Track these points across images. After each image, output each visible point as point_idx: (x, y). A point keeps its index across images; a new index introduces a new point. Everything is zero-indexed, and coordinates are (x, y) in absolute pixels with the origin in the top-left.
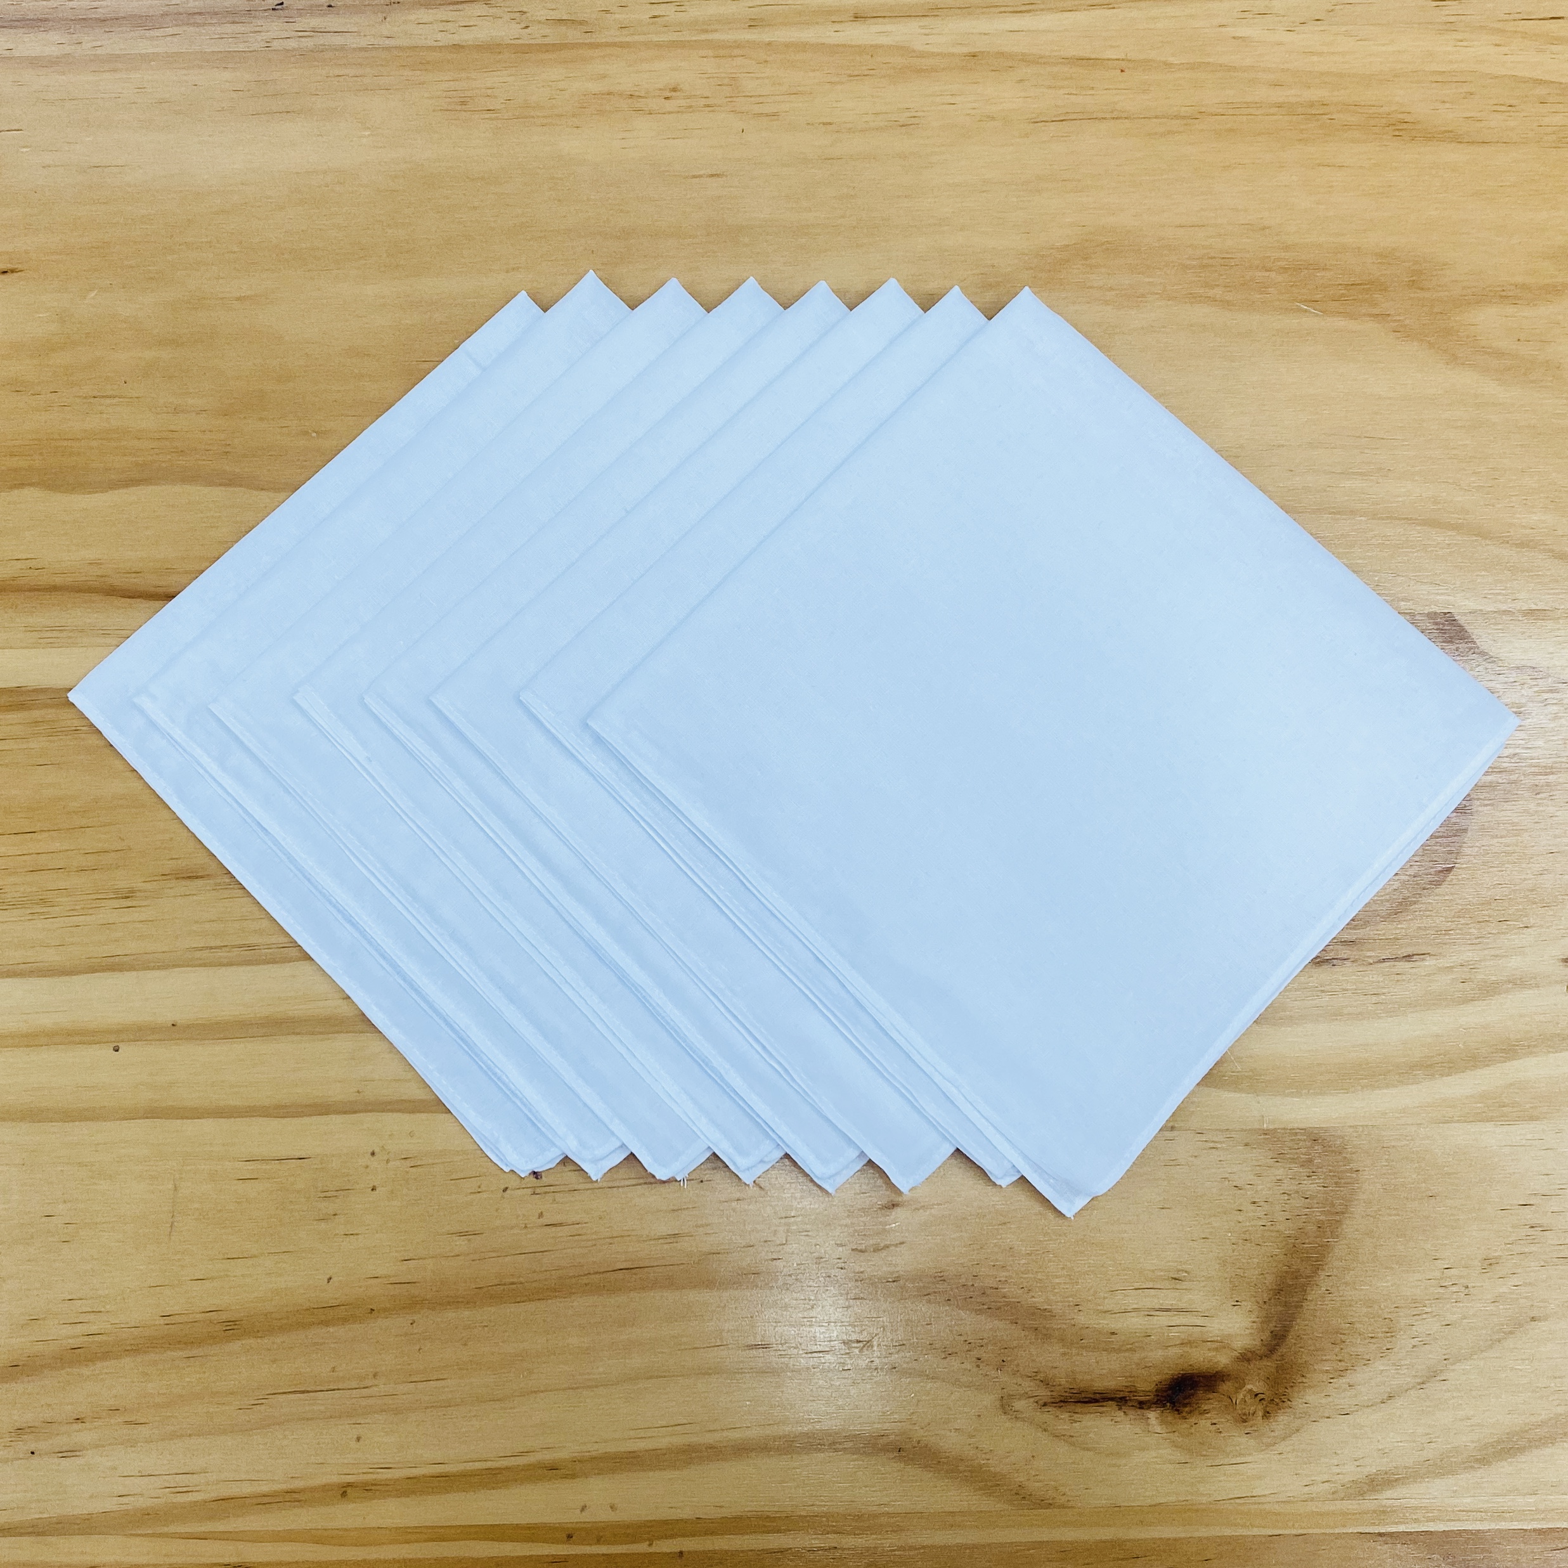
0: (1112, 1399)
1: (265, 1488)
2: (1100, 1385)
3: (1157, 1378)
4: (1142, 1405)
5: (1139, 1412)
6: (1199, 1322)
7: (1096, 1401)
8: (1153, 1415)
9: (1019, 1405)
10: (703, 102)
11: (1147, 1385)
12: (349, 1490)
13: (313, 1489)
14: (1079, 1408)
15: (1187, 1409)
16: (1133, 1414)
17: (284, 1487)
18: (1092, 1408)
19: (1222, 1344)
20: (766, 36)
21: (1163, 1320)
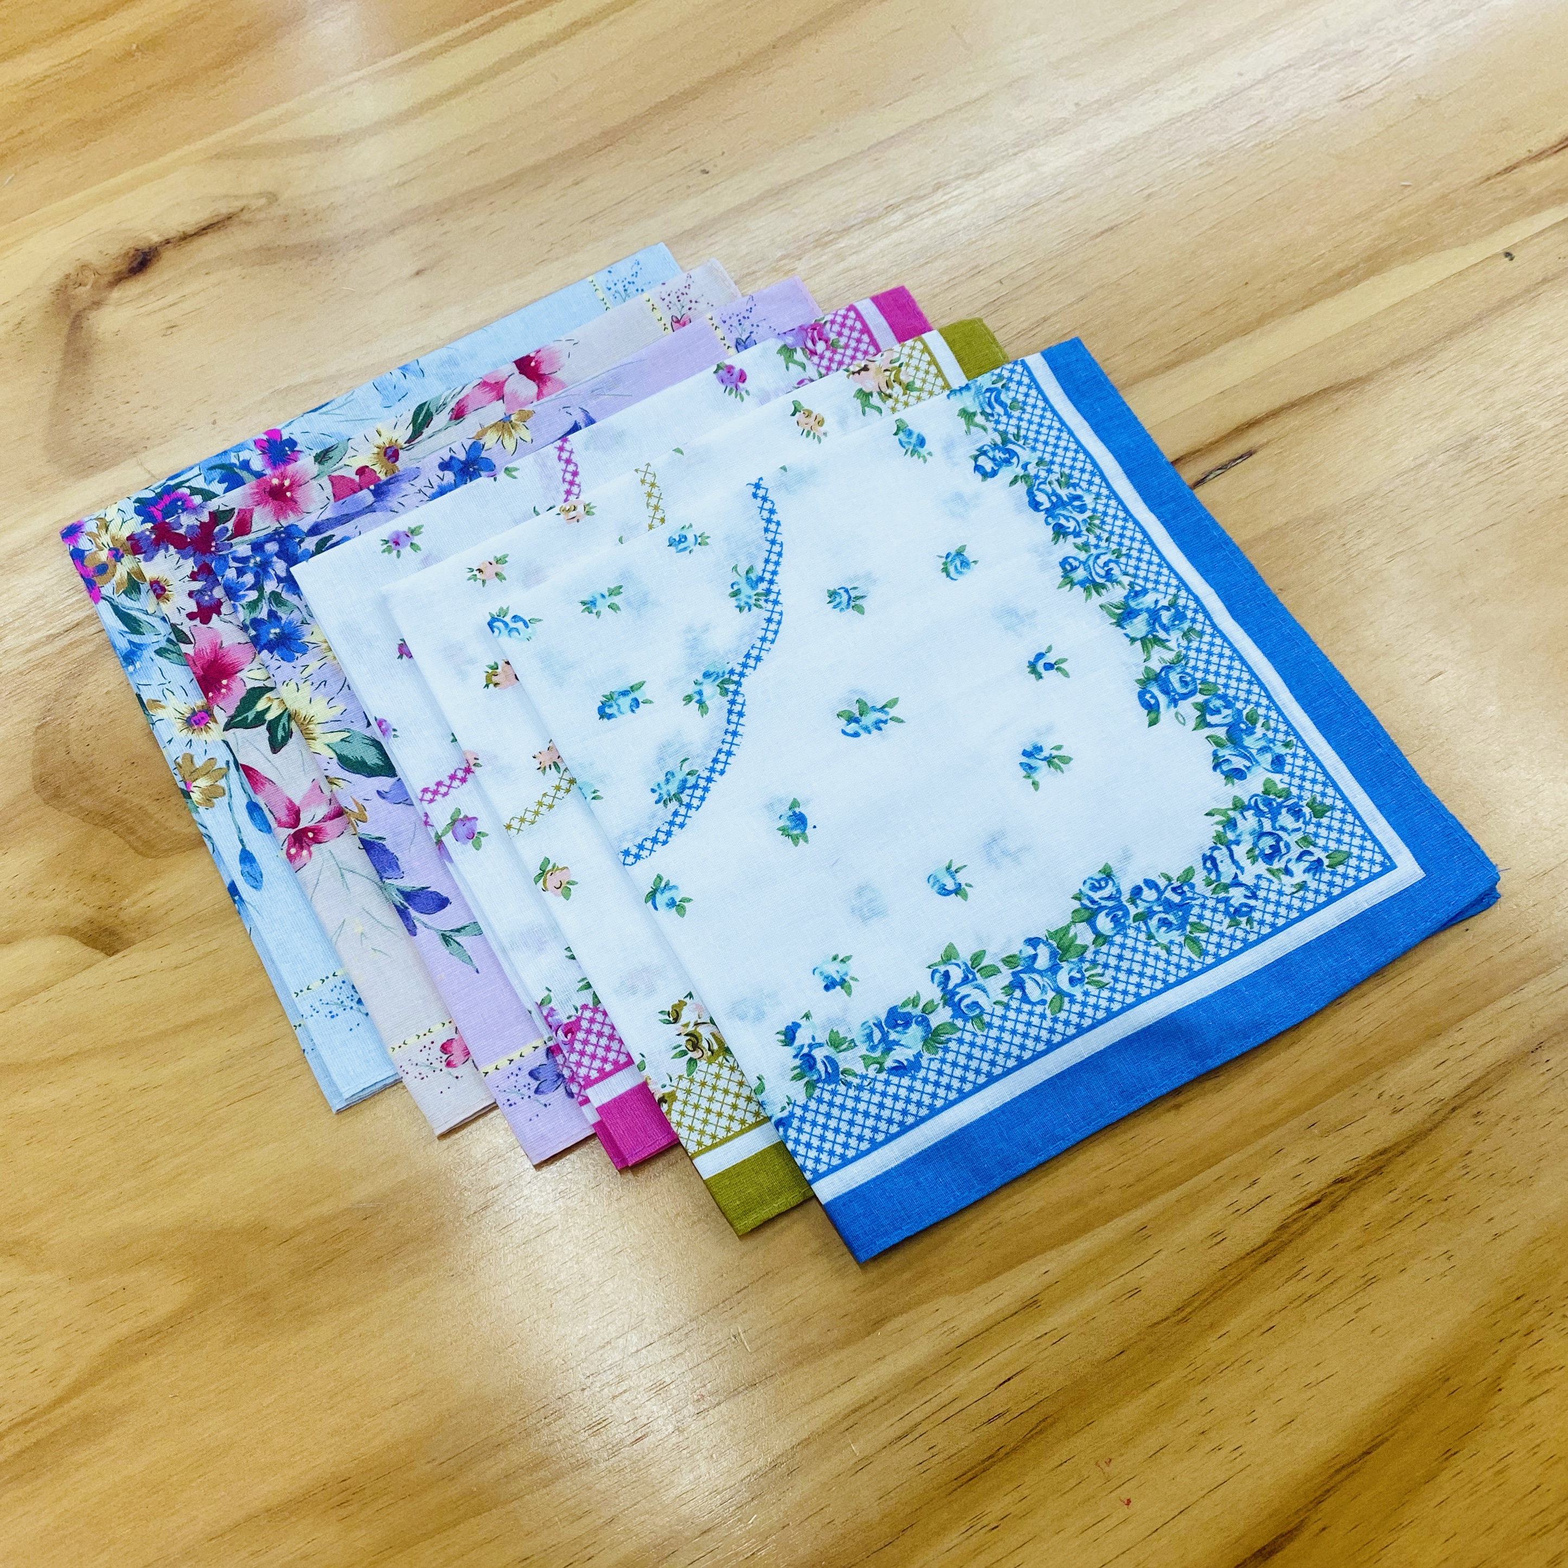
0: (191, 236)
2: (205, 239)
3: (161, 263)
4: (168, 242)
5: (167, 237)
6: (142, 310)
7: (204, 229)
8: (155, 238)
9: (263, 201)
11: (168, 255)
14: (216, 220)
15: (131, 255)
16: (172, 234)
18: (204, 224)
19: (119, 304)
21: (171, 298)
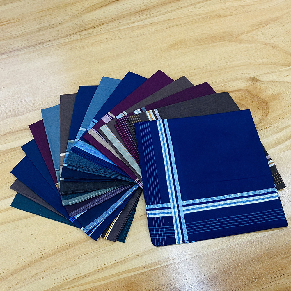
1: (82, 274)
10: (111, 39)
12: (99, 270)
13: (92, 272)
17: (87, 273)
20: (119, 29)
